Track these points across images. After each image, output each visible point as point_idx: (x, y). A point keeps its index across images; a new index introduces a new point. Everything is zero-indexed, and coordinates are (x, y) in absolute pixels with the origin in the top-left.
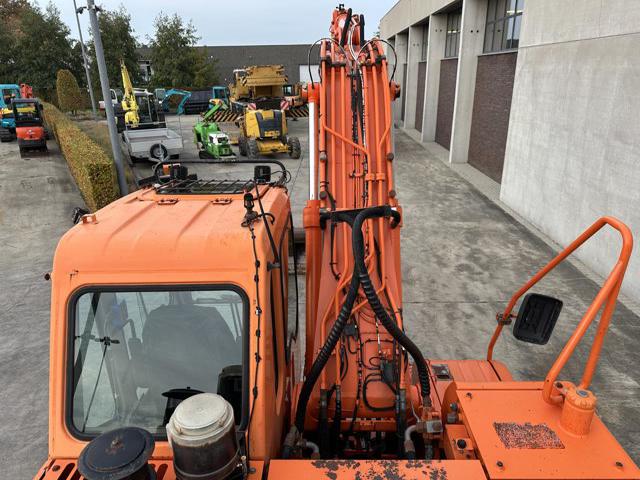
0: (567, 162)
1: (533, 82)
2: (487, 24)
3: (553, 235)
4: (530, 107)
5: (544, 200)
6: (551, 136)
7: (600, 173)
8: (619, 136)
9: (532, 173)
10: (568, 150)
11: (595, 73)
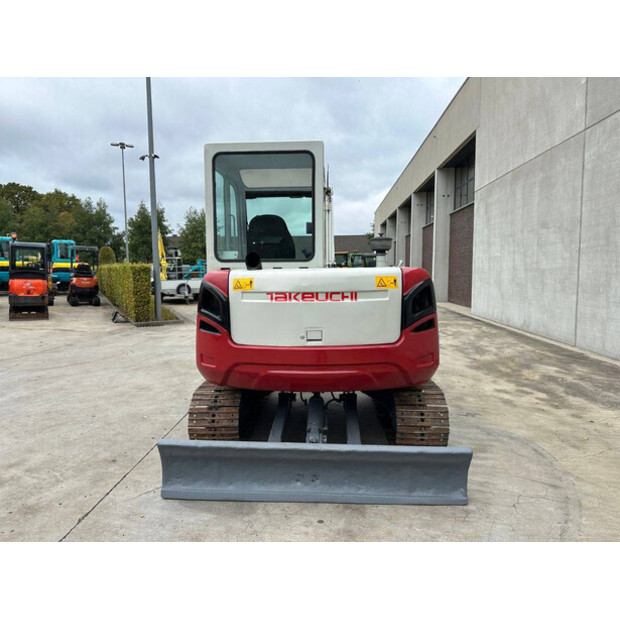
0: (514, 260)
1: (486, 212)
2: (456, 189)
3: (511, 323)
4: (486, 230)
5: (502, 297)
6: (502, 246)
7: (535, 259)
8: (544, 225)
9: (492, 281)
10: (514, 251)
11: (524, 189)
